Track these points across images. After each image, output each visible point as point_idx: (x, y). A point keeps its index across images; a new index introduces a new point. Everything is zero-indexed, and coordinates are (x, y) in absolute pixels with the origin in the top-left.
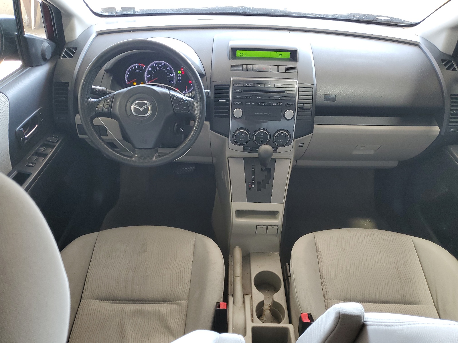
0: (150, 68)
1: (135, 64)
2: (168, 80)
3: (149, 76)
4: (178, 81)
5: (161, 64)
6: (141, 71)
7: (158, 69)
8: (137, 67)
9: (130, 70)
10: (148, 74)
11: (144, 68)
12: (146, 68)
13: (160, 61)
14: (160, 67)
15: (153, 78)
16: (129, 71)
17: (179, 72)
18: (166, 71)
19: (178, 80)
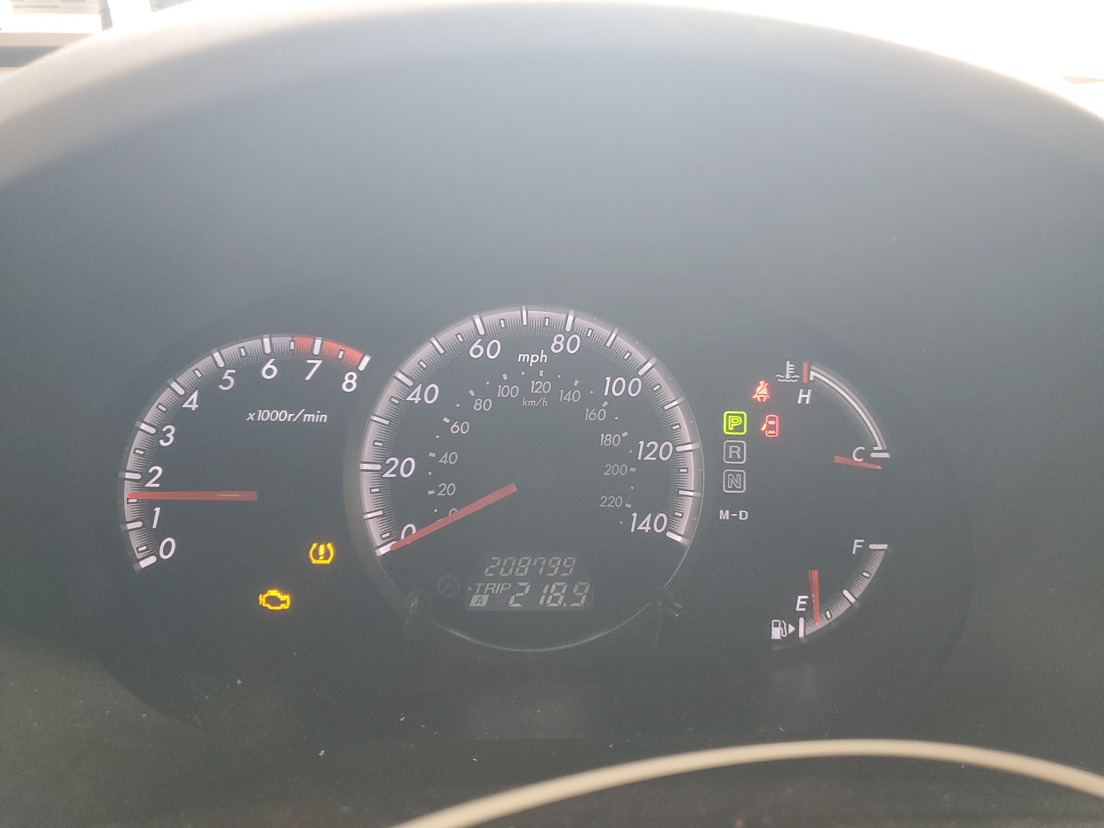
0: (423, 378)
1: (251, 344)
2: (616, 502)
3: (407, 467)
4: (725, 515)
5: (538, 338)
6: (309, 417)
7: (512, 391)
8: (269, 370)
9: (192, 403)
10: (395, 445)
11: (350, 383)
12: (373, 382)
13: (537, 314)
14: (533, 371)
15: (448, 489)
16: (177, 414)
17: (733, 421)
18: (591, 415)
19: (713, 497)
